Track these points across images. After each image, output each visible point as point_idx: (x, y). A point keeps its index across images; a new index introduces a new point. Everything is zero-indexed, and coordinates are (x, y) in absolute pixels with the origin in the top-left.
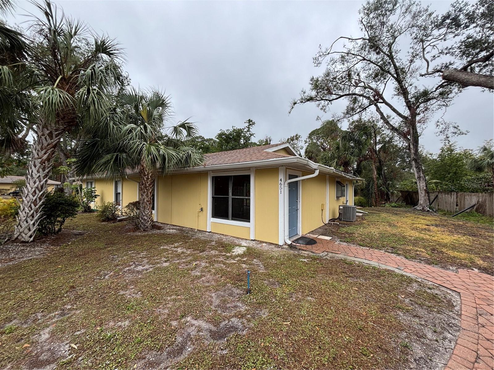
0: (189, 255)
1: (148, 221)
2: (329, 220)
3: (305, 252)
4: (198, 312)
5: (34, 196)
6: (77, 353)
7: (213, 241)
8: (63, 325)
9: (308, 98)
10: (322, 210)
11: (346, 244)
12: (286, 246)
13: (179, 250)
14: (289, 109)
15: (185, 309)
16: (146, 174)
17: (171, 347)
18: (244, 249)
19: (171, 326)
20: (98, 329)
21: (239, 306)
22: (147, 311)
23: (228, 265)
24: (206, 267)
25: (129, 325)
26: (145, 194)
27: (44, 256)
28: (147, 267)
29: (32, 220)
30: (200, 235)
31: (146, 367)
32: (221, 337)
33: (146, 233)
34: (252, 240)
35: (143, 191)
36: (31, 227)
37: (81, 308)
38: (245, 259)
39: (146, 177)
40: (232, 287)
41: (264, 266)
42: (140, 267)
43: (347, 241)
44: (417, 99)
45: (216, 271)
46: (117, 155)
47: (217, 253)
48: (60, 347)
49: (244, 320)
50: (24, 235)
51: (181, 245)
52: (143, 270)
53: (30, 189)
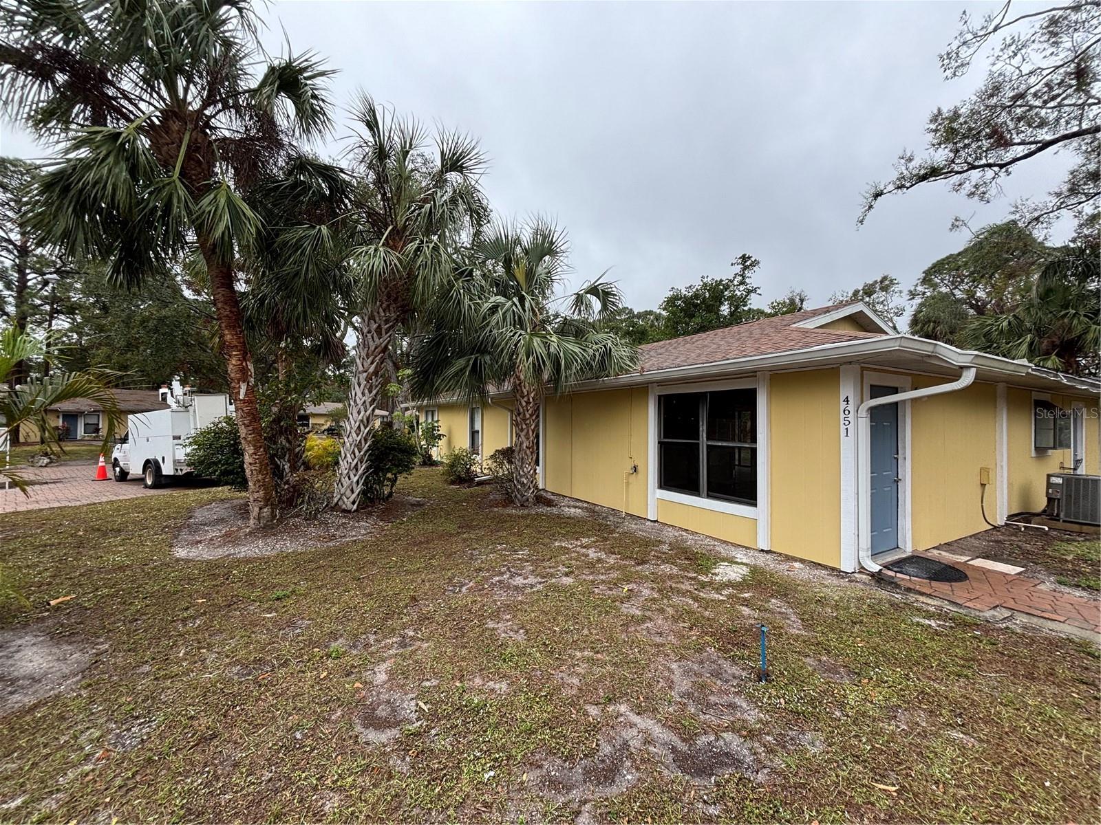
0: (613, 568)
1: (529, 488)
2: (1010, 517)
3: (929, 601)
4: (642, 699)
5: (358, 436)
6: (428, 720)
7: (664, 543)
8: (405, 664)
9: (923, 172)
10: (983, 485)
11: (1084, 594)
12: (864, 576)
13: (592, 554)
14: (859, 212)
15: (613, 686)
16: (526, 393)
17: (590, 759)
18: (745, 570)
19: (586, 714)
20: (458, 684)
21: (741, 707)
22: (539, 672)
23: (707, 604)
24: (654, 600)
25: (508, 691)
26: (524, 433)
27: (371, 537)
28: (531, 580)
29: (355, 475)
30: (633, 526)
31: (544, 786)
32: (703, 771)
33: (526, 512)
34: (762, 550)
35: (519, 427)
36: (355, 485)
37: (429, 639)
38: (746, 595)
39: (526, 399)
40: (719, 657)
41: (802, 620)
42: (519, 578)
43: (1089, 587)
45: (677, 611)
46: (476, 358)
47: (675, 570)
48: (402, 700)
49: (757, 745)
50: (345, 500)
51: (594, 542)
52: (525, 586)
53: (353, 422)
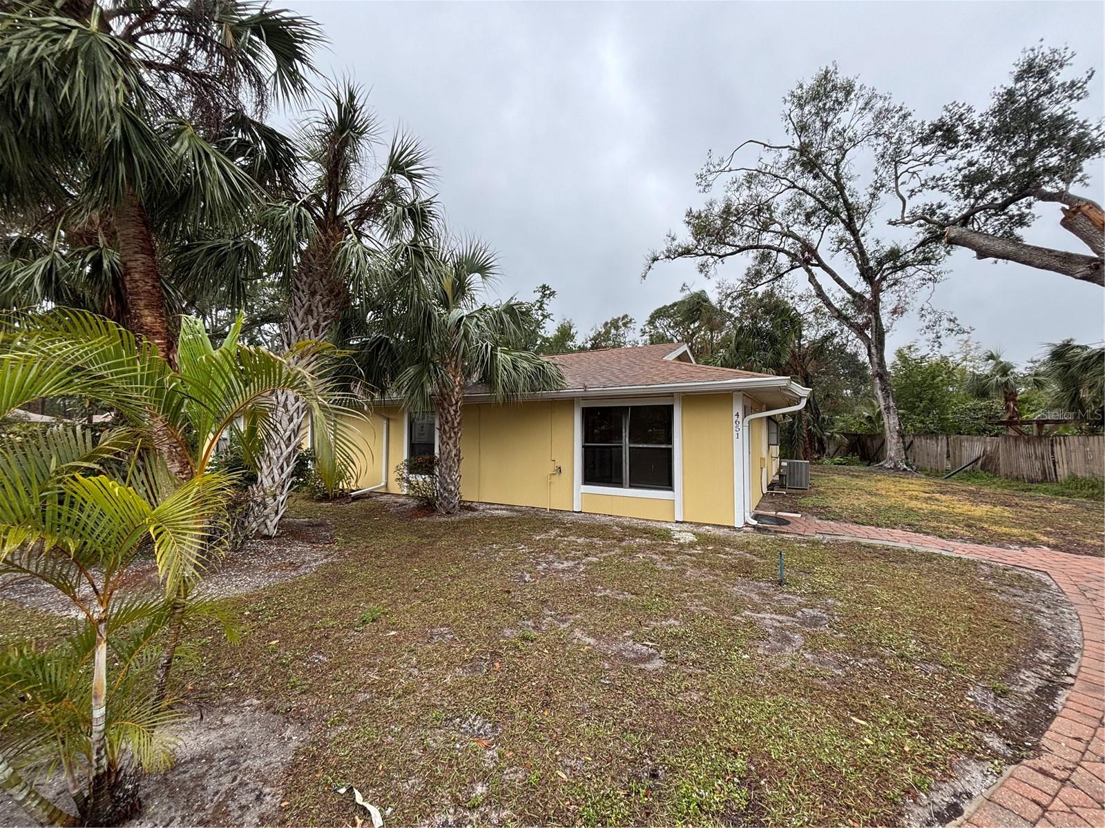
2: (768, 488)
3: (788, 536)
9: (680, 250)
10: (762, 469)
11: (835, 522)
12: (750, 529)
14: (642, 270)
18: (691, 534)
21: (791, 598)
28: (568, 564)
30: (568, 517)
32: (817, 625)
34: (677, 522)
35: (448, 435)
38: (711, 548)
40: (747, 580)
42: (556, 564)
43: (832, 519)
44: (880, 263)
47: (649, 541)
49: (819, 609)
52: (570, 568)
